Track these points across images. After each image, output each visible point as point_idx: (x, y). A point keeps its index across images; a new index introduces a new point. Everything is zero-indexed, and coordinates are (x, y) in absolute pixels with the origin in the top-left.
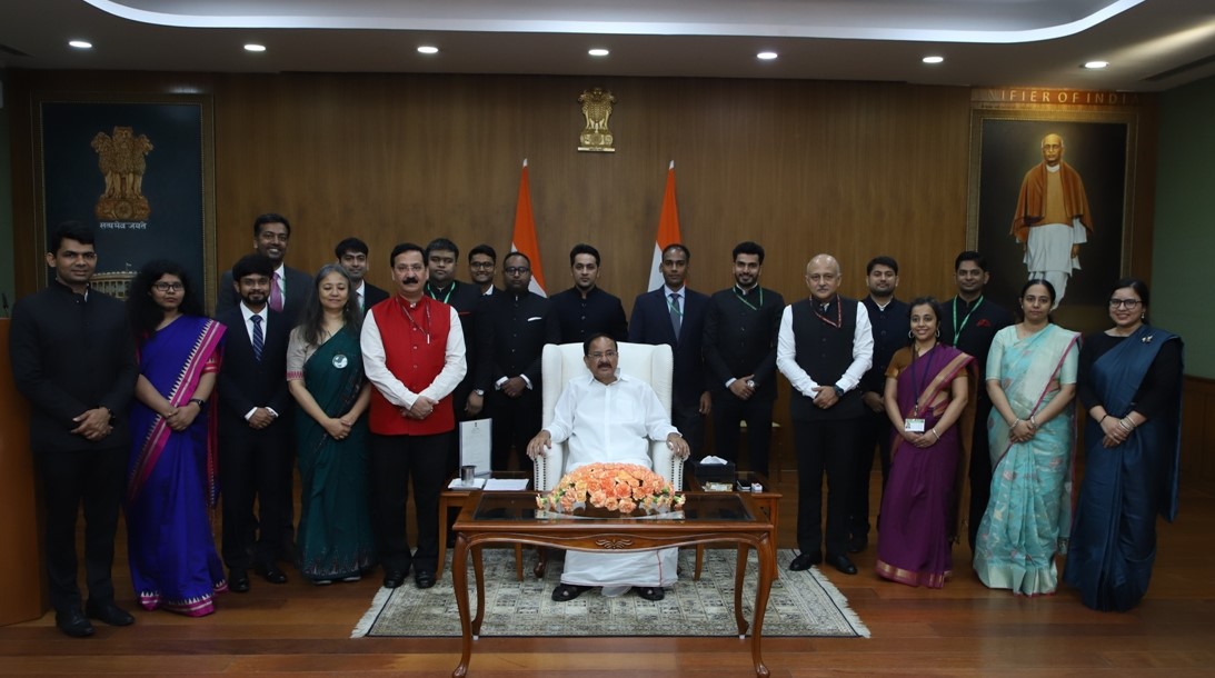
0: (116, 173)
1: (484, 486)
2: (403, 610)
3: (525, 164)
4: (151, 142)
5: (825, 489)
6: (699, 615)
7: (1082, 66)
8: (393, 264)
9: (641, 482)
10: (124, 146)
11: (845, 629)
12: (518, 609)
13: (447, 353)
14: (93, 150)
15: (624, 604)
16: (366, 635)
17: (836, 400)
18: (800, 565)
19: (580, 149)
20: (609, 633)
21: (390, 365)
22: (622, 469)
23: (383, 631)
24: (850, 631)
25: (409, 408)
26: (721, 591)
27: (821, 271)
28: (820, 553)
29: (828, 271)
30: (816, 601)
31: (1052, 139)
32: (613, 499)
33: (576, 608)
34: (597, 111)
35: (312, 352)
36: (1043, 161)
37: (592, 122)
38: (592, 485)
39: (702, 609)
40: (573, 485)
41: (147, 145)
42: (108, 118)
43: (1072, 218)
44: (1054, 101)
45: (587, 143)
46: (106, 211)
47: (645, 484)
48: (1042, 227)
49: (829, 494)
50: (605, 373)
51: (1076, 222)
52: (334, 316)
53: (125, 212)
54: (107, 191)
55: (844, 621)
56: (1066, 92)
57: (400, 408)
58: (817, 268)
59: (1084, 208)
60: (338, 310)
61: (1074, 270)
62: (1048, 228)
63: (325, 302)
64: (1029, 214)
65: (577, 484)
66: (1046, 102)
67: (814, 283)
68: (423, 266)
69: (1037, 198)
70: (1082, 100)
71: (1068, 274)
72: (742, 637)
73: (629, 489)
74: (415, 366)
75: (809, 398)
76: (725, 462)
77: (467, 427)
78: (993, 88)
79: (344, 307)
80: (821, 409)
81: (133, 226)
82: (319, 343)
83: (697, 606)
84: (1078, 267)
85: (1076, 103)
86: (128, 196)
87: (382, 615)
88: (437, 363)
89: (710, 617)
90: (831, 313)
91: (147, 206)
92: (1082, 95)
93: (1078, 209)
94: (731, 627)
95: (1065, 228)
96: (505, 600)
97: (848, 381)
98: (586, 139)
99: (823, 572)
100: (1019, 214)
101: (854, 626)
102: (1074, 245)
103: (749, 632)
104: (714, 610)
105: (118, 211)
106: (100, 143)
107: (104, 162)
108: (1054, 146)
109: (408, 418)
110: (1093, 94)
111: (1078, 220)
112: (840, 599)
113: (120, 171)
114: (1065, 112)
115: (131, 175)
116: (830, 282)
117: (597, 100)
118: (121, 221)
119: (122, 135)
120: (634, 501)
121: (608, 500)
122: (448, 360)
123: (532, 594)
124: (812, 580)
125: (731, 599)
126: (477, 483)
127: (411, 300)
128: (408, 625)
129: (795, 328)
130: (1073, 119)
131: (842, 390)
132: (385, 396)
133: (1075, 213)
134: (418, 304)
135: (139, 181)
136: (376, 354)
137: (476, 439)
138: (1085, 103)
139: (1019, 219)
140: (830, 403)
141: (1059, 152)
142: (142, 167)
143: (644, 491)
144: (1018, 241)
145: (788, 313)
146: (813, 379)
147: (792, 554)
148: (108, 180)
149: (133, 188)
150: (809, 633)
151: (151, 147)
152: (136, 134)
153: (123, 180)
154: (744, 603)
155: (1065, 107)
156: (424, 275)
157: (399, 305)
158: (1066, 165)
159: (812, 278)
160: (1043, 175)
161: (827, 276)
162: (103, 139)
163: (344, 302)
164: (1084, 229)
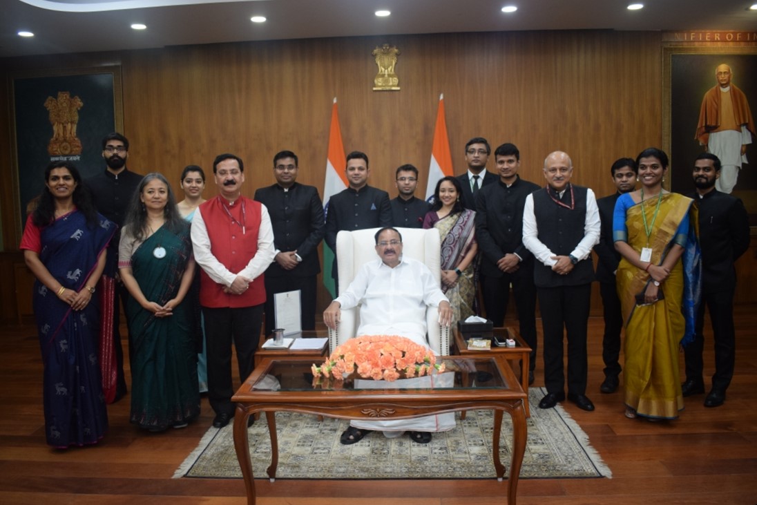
0: (60, 123)
1: (291, 345)
2: (222, 450)
3: (335, 101)
4: (82, 101)
5: (565, 342)
6: (464, 456)
7: (748, 9)
8: (215, 171)
9: (404, 354)
10: (65, 105)
11: (589, 470)
12: (314, 449)
13: (259, 241)
14: (46, 108)
15: (401, 444)
16: (185, 476)
17: (571, 267)
18: (546, 403)
19: (374, 89)
20: (385, 476)
21: (214, 251)
22: (387, 341)
23: (200, 472)
24: (594, 471)
25: (229, 286)
26: (483, 430)
27: (558, 165)
28: (563, 393)
29: (564, 165)
30: (563, 440)
31: (723, 67)
32: (378, 370)
33: (362, 448)
34: (386, 60)
35: (138, 245)
36: (718, 84)
37: (383, 69)
38: (359, 356)
39: (466, 449)
40: (342, 357)
41: (79, 103)
42: (54, 86)
43: (741, 126)
44: (723, 40)
45: (380, 84)
46: (55, 149)
47: (407, 355)
48: (718, 133)
49: (569, 345)
50: (391, 257)
51: (744, 129)
52: (156, 215)
53: (66, 149)
54: (54, 136)
55: (588, 461)
56: (732, 33)
57: (221, 286)
58: (554, 163)
59: (749, 118)
60: (160, 210)
61: (743, 164)
62: (723, 133)
63: (148, 203)
64: (708, 124)
65: (346, 355)
66: (717, 41)
67: (551, 174)
68: (239, 171)
69: (714, 112)
70: (744, 40)
71: (739, 167)
72: (500, 480)
73: (392, 360)
74: (234, 253)
75: (550, 267)
76: (484, 321)
77: (280, 298)
78: (678, 31)
79: (165, 208)
80: (559, 274)
81: (71, 159)
82: (144, 238)
83: (462, 446)
84: (746, 162)
85: (739, 41)
86: (68, 139)
87: (203, 455)
88: (251, 249)
89: (473, 457)
90: (566, 198)
91: (80, 145)
92: (744, 34)
93: (744, 119)
94: (491, 471)
95: (735, 133)
96: (306, 440)
97: (581, 251)
98: (379, 82)
99: (567, 409)
100: (701, 124)
101: (597, 465)
102: (743, 145)
103: (507, 474)
104: (476, 450)
105: (62, 149)
106: (49, 104)
107: (52, 117)
108: (725, 73)
109: (229, 294)
110: (752, 34)
111: (745, 127)
112: (582, 436)
113: (63, 122)
114: (731, 48)
115: (69, 124)
116: (566, 174)
117: (386, 53)
118: (64, 155)
119: (63, 97)
120: (397, 371)
121: (374, 371)
122: (260, 247)
123: (328, 434)
124: (558, 417)
125: (490, 438)
126: (285, 343)
127: (230, 199)
128: (220, 466)
129: (537, 212)
130: (738, 52)
131: (576, 259)
132: (210, 276)
133: (742, 122)
134: (236, 203)
135: (75, 127)
136: (204, 243)
137: (288, 306)
138: (745, 41)
139: (702, 127)
140: (566, 270)
141: (729, 77)
142: (76, 118)
143: (406, 362)
144: (701, 144)
145: (530, 200)
146: (553, 251)
147: (540, 392)
148: (55, 128)
149: (71, 133)
150: (558, 474)
151: (81, 104)
152: (72, 96)
153: (64, 127)
154: (502, 442)
155: (731, 44)
156: (241, 178)
157: (220, 204)
158: (735, 87)
159: (550, 171)
160: (718, 95)
161: (562, 169)
162: (52, 101)
163: (164, 204)
164: (749, 134)
